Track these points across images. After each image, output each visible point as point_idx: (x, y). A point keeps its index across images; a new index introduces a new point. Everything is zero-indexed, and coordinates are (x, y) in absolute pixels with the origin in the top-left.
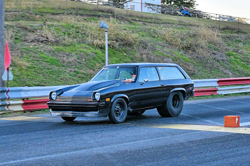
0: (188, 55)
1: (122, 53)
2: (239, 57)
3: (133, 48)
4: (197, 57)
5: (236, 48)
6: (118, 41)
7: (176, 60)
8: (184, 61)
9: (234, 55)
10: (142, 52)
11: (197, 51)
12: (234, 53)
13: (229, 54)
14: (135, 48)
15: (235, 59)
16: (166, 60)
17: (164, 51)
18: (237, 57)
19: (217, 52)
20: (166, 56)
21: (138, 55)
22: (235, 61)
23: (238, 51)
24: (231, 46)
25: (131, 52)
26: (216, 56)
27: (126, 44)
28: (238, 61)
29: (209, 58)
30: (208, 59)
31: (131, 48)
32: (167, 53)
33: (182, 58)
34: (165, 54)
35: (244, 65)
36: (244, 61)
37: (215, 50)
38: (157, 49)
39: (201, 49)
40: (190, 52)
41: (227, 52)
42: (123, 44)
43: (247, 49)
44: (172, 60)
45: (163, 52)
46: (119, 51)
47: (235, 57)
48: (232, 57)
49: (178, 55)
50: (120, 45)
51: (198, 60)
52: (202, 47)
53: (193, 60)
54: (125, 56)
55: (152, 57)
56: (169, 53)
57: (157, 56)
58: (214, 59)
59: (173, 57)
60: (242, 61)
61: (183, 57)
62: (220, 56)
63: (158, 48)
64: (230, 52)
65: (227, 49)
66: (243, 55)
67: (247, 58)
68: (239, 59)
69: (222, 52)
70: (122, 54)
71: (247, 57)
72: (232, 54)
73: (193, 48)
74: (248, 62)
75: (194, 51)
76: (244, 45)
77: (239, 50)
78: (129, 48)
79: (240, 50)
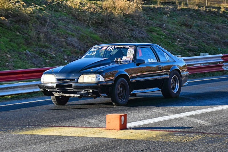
0: (99, 33)
1: (14, 31)
2: (163, 33)
3: (29, 26)
4: (110, 35)
5: (160, 23)
6: (10, 17)
7: (83, 39)
8: (94, 41)
9: (156, 31)
10: (39, 30)
11: (110, 27)
12: (157, 29)
13: (151, 30)
14: (31, 25)
15: (158, 36)
16: (70, 40)
17: (69, 29)
18: (161, 33)
19: (135, 28)
20: (69, 34)
21: (33, 34)
22: (158, 38)
23: (162, 26)
24: (155, 20)
25: (26, 31)
26: (134, 32)
27: (20, 20)
28: (161, 38)
29: (126, 36)
30: (124, 36)
31: (25, 25)
32: (72, 30)
33: (90, 36)
34: (69, 32)
35: (169, 42)
36: (169, 38)
37: (132, 25)
38: (59, 26)
39: (115, 25)
40: (102, 28)
41: (148, 28)
42: (15, 21)
43: (174, 23)
44: (78, 39)
45: (67, 29)
46: (11, 30)
47: (158, 34)
48: (155, 34)
49: (86, 32)
50: (11, 22)
51: (111, 38)
52: (116, 23)
53: (105, 38)
54: (18, 36)
55: (52, 36)
56: (74, 31)
57: (58, 35)
58: (132, 37)
59: (79, 35)
60: (166, 37)
61: (92, 35)
62: (139, 33)
63: (61, 24)
64: (151, 27)
65: (148, 24)
66: (168, 31)
67: (173, 34)
68: (162, 35)
69: (142, 28)
70: (14, 33)
71: (172, 32)
72: (155, 30)
73: (105, 24)
74: (173, 39)
75: (107, 27)
76: (171, 18)
77: (163, 24)
78: (23, 26)
79: (165, 25)
